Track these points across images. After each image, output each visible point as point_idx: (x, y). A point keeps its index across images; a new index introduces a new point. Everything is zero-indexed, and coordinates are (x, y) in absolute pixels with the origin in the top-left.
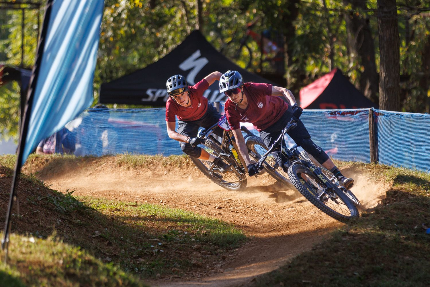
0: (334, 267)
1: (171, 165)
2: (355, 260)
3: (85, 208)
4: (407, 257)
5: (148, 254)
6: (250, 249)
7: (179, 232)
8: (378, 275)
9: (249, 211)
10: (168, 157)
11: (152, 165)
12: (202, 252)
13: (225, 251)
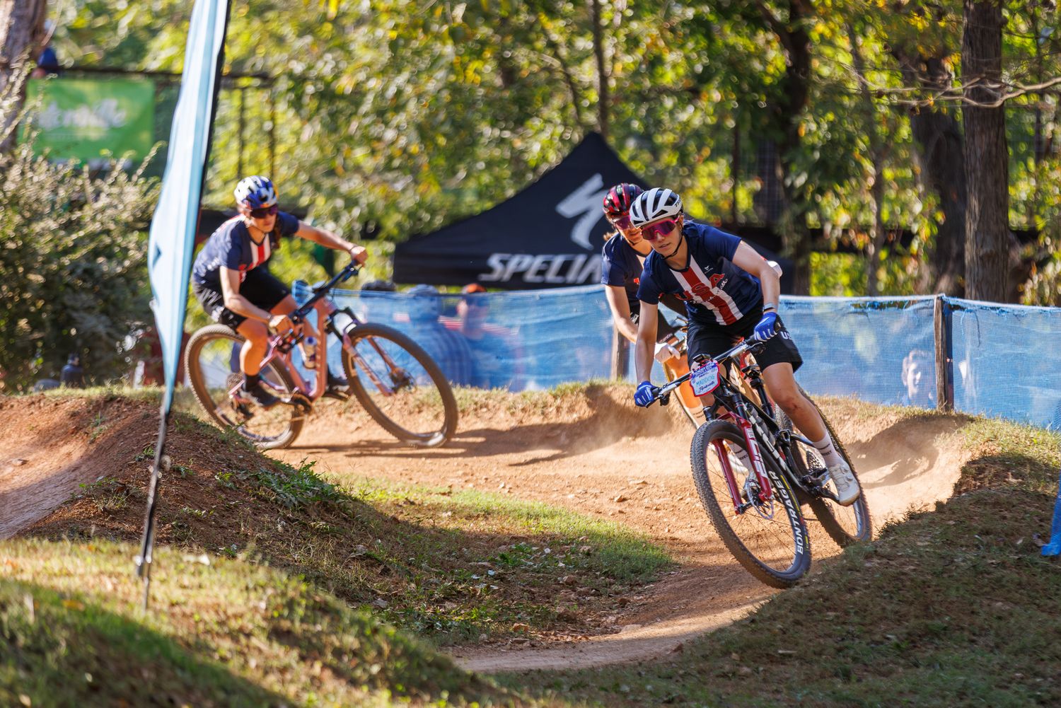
0: (844, 623)
1: (523, 410)
2: (889, 608)
3: (336, 497)
4: (1000, 604)
5: (465, 592)
6: (678, 585)
7: (534, 548)
8: (937, 641)
9: (682, 505)
10: (518, 394)
11: (485, 410)
12: (579, 589)
13: (627, 588)
